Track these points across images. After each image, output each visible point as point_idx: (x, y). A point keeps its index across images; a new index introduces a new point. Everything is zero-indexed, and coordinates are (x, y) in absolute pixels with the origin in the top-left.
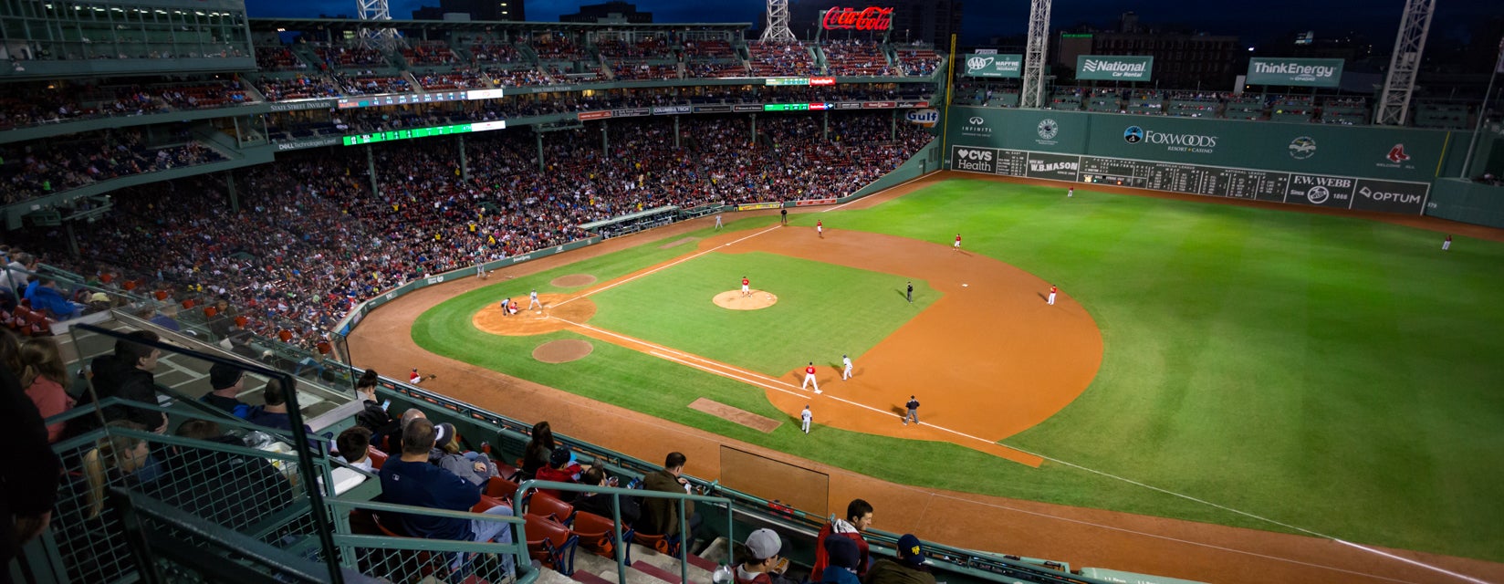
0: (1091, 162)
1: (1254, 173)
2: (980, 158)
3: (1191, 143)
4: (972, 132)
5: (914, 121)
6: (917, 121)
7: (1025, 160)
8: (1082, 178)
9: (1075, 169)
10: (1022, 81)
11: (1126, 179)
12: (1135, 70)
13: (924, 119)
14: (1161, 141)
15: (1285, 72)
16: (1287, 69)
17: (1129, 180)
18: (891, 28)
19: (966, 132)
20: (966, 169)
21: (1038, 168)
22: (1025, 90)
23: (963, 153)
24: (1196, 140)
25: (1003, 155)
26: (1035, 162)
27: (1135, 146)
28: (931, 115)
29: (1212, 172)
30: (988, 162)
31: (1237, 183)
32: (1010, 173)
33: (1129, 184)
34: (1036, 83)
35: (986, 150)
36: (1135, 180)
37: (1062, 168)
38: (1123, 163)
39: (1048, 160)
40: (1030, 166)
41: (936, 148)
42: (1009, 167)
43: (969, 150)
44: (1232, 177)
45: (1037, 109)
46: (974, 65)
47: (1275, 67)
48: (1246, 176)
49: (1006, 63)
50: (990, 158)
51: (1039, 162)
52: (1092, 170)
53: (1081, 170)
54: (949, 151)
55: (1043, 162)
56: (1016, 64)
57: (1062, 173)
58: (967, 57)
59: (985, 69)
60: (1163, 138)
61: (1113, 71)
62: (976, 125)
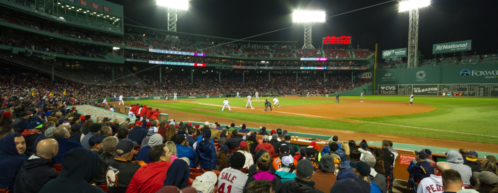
0: (444, 87)
2: (391, 89)
4: (386, 79)
5: (362, 77)
6: (363, 77)
7: (411, 88)
8: (441, 94)
9: (436, 90)
10: (407, 58)
11: (464, 93)
12: (463, 46)
13: (366, 76)
14: (481, 74)
18: (350, 43)
19: (383, 79)
20: (384, 94)
21: (418, 91)
22: (409, 61)
23: (383, 88)
25: (401, 87)
26: (416, 89)
27: (467, 78)
28: (369, 74)
30: (394, 91)
32: (404, 94)
33: (466, 95)
34: (414, 57)
35: (393, 86)
36: (469, 93)
37: (430, 90)
38: (461, 86)
39: (422, 87)
40: (414, 91)
41: (371, 86)
42: (404, 92)
43: (385, 86)
45: (415, 67)
46: (386, 55)
49: (399, 52)
50: (395, 89)
51: (418, 89)
52: (445, 90)
53: (439, 91)
54: (376, 87)
55: (420, 88)
56: (404, 52)
57: (430, 92)
58: (383, 51)
59: (390, 55)
60: (482, 73)
61: (450, 49)
62: (388, 76)
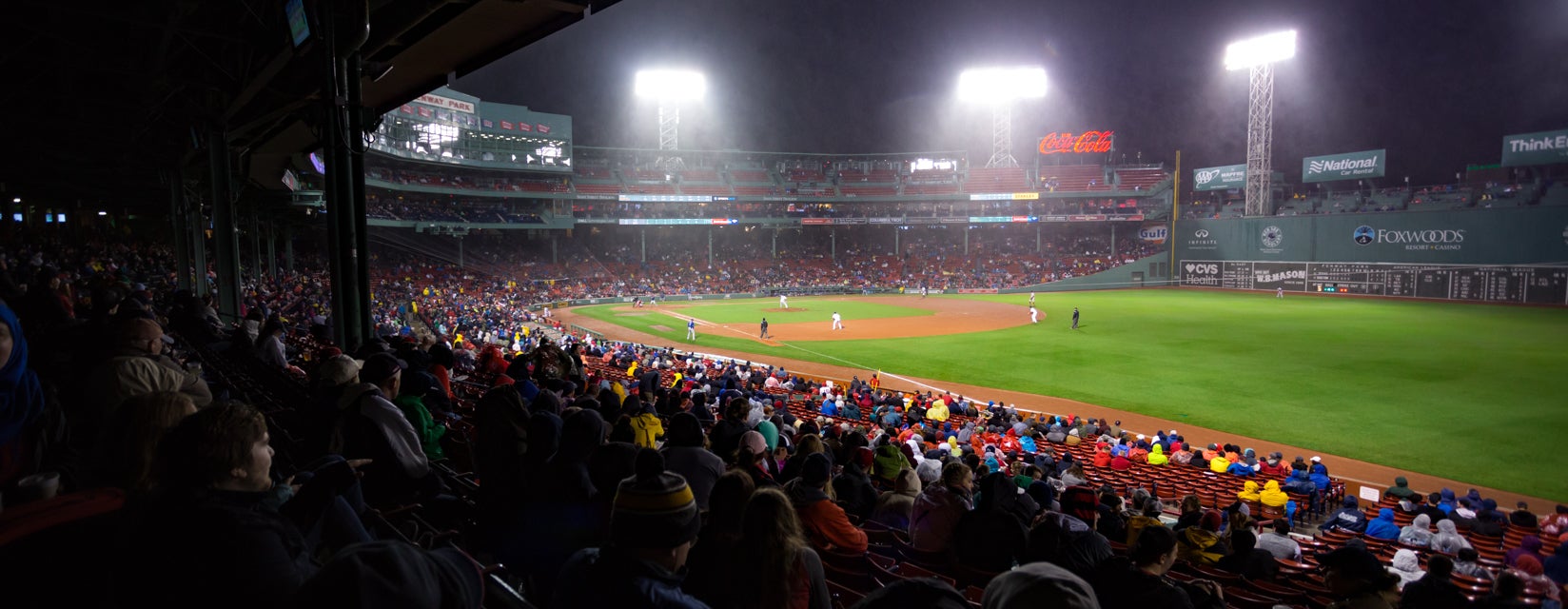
0: (1320, 268)
1: (1518, 269)
2: (1207, 272)
3: (1432, 240)
4: (1198, 245)
5: (1146, 239)
6: (1148, 238)
7: (1250, 273)
8: (1312, 289)
9: (1304, 277)
10: (1245, 191)
12: (1367, 163)
13: (1154, 236)
14: (1397, 240)
15: (1551, 147)
16: (1553, 144)
17: (1363, 287)
19: (1192, 245)
20: (1195, 284)
21: (1264, 278)
22: (1247, 200)
23: (1190, 268)
24: (1439, 236)
25: (1229, 267)
26: (1260, 272)
27: (1368, 248)
28: (1161, 231)
29: (1463, 272)
30: (1215, 276)
31: (1497, 281)
32: (1236, 285)
33: (1364, 291)
34: (1260, 191)
35: (1212, 263)
36: (1370, 286)
37: (1290, 277)
38: (1355, 268)
39: (1274, 269)
40: (1256, 277)
41: (1160, 264)
42: (1236, 280)
43: (1196, 264)
44: (1490, 276)
45: (1259, 217)
46: (1201, 179)
47: (1536, 143)
48: (1507, 274)
49: (1230, 174)
50: (1216, 271)
51: (1265, 272)
52: (1321, 278)
53: (1309, 278)
54: (1177, 266)
55: (1268, 272)
56: (1242, 173)
57: (1289, 282)
58: (1195, 170)
59: (1212, 182)
60: (1399, 236)
61: (1340, 171)
62: (1202, 238)
